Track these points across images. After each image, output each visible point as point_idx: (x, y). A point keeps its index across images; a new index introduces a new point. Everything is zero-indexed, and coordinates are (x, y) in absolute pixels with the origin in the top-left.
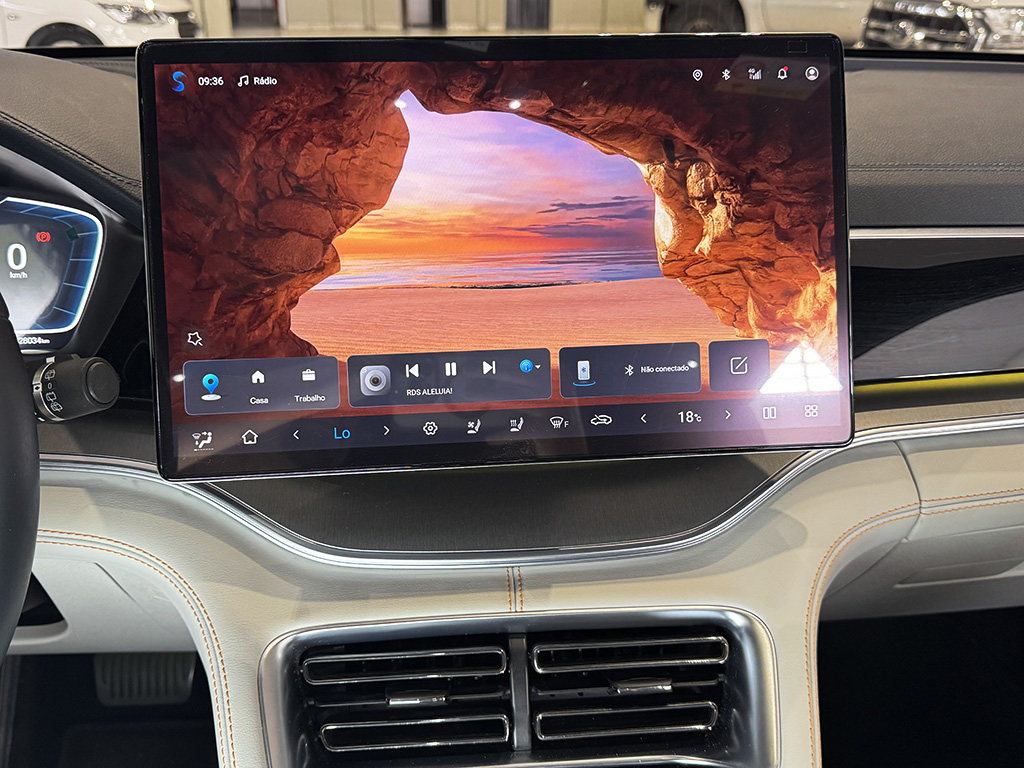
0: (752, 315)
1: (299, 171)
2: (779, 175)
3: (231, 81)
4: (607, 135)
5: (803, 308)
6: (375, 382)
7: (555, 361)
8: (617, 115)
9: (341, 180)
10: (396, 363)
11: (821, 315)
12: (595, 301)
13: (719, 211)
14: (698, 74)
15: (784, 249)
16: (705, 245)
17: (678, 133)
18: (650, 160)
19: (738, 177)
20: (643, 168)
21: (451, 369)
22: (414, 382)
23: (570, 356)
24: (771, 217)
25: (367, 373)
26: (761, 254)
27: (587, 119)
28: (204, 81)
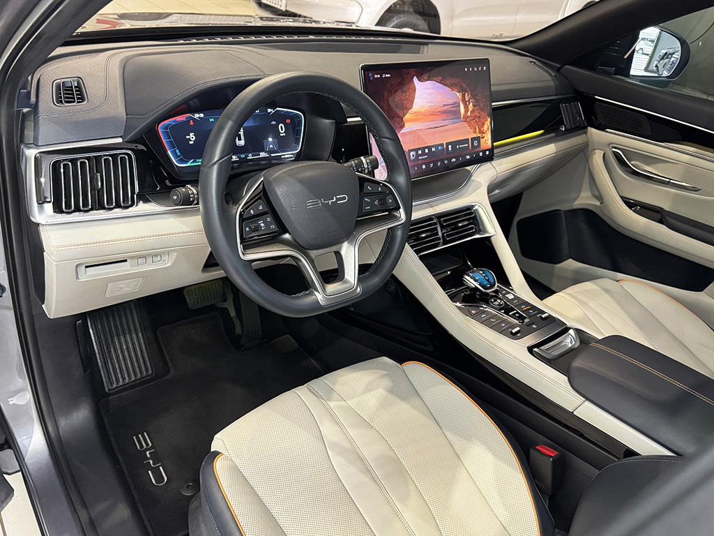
0: (477, 130)
1: (396, 100)
2: (480, 95)
3: (381, 76)
4: (451, 86)
5: (485, 128)
6: (413, 156)
7: (445, 146)
8: (453, 81)
9: (404, 102)
10: (416, 150)
11: (488, 129)
12: (451, 130)
13: (471, 104)
14: (466, 69)
15: (482, 113)
16: (469, 113)
17: (463, 85)
18: (459, 92)
19: (474, 96)
20: (458, 94)
21: (427, 151)
22: (421, 155)
23: (448, 144)
24: (479, 105)
25: (412, 153)
26: (478, 115)
27: (448, 82)
28: (376, 76)
